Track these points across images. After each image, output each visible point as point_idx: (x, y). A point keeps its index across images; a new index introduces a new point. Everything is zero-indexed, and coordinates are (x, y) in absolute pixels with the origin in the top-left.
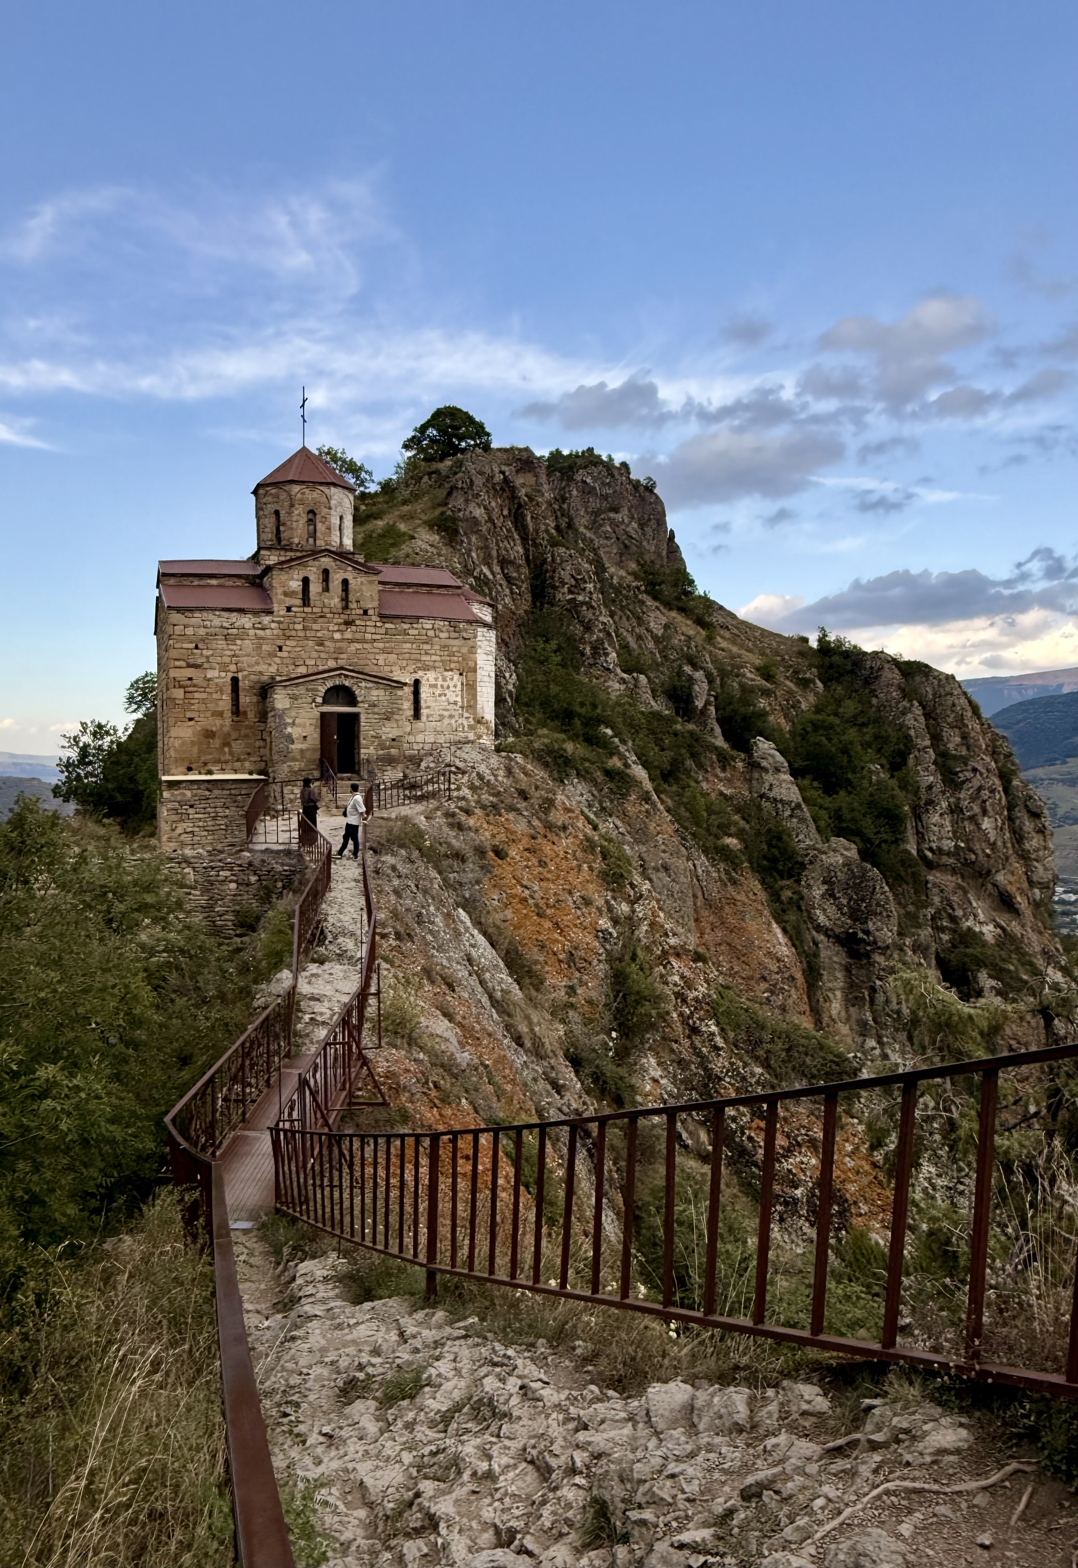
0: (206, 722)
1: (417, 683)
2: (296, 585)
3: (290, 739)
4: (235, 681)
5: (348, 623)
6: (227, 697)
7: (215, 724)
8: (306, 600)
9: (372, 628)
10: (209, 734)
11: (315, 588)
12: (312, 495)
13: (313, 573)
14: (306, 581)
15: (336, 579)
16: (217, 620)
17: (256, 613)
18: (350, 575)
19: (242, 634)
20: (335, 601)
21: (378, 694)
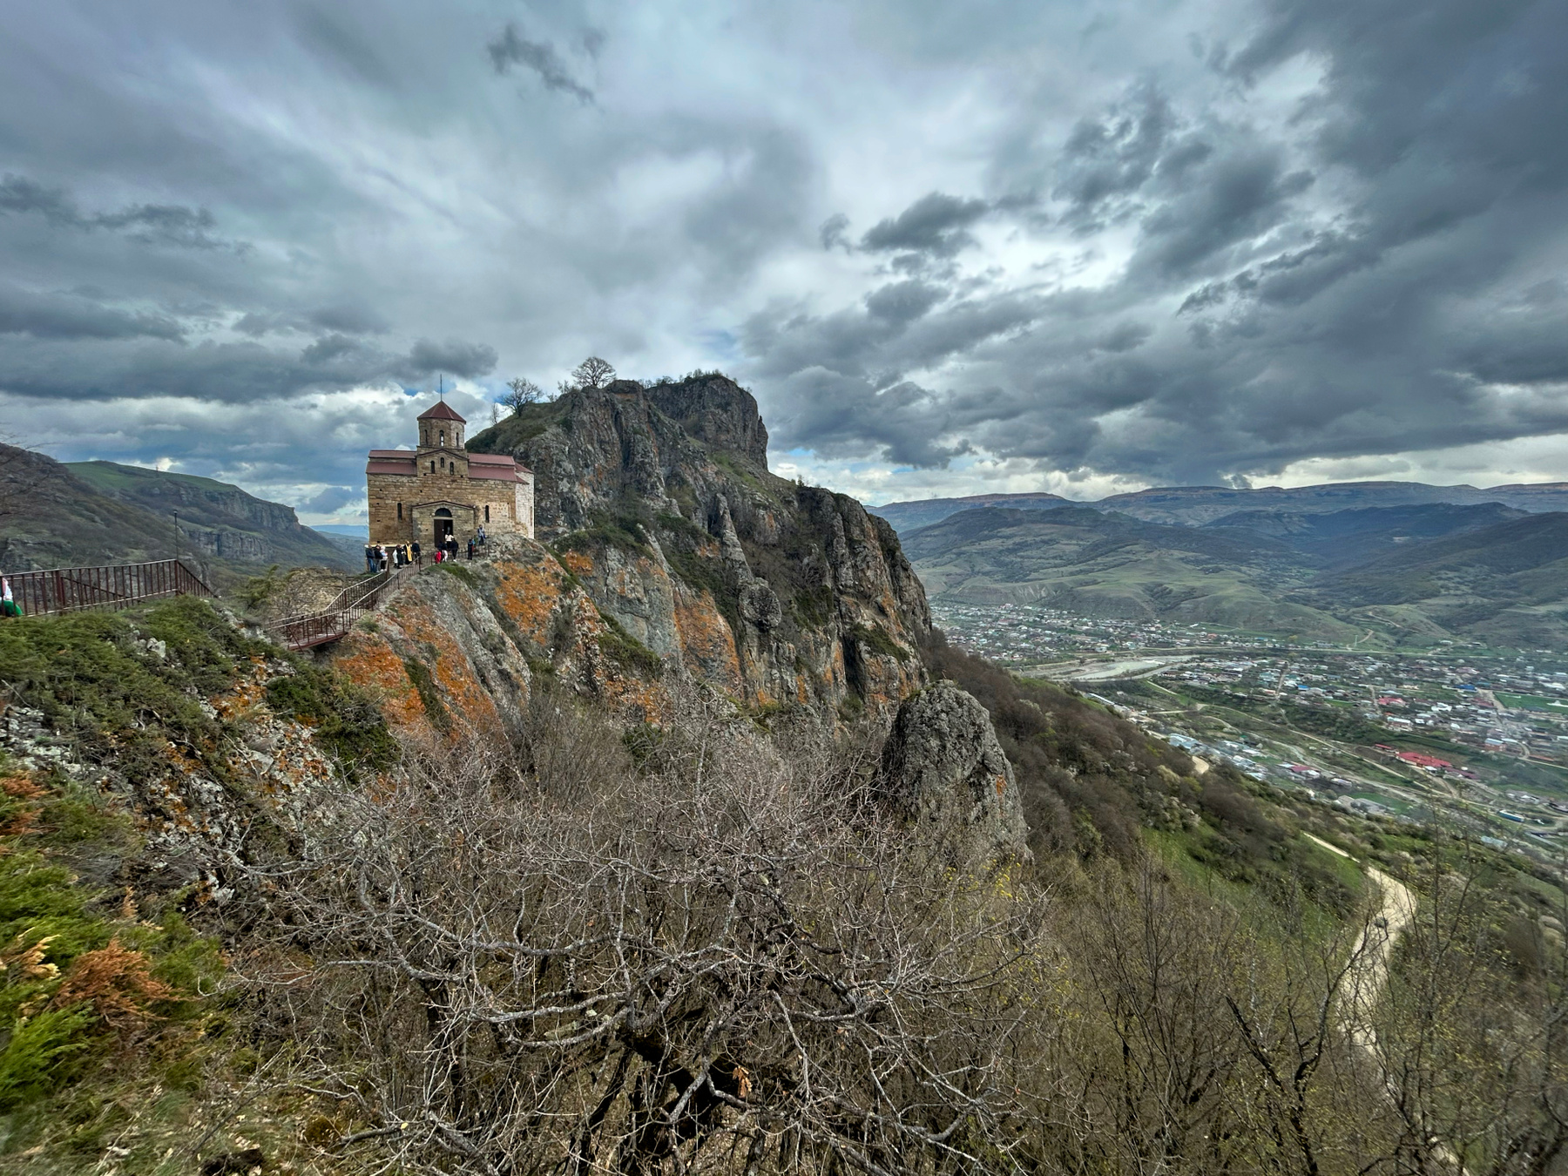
0: (386, 522)
1: (487, 507)
2: (428, 464)
3: (420, 530)
4: (400, 505)
5: (453, 481)
6: (396, 512)
7: (391, 523)
8: (433, 472)
9: (465, 483)
10: (388, 527)
11: (437, 466)
12: (442, 424)
13: (436, 459)
14: (433, 463)
15: (448, 462)
16: (390, 479)
17: (409, 476)
18: (454, 460)
19: (403, 485)
20: (447, 471)
21: (460, 512)
